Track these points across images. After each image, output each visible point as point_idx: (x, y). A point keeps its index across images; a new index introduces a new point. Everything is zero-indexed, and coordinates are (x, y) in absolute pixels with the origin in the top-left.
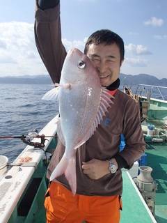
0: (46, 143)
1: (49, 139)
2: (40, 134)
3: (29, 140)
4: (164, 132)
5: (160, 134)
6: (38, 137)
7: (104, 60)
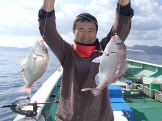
0: (39, 110)
1: (41, 105)
2: (32, 101)
3: (20, 109)
4: (139, 86)
5: (137, 88)
6: (30, 104)
7: (87, 31)
